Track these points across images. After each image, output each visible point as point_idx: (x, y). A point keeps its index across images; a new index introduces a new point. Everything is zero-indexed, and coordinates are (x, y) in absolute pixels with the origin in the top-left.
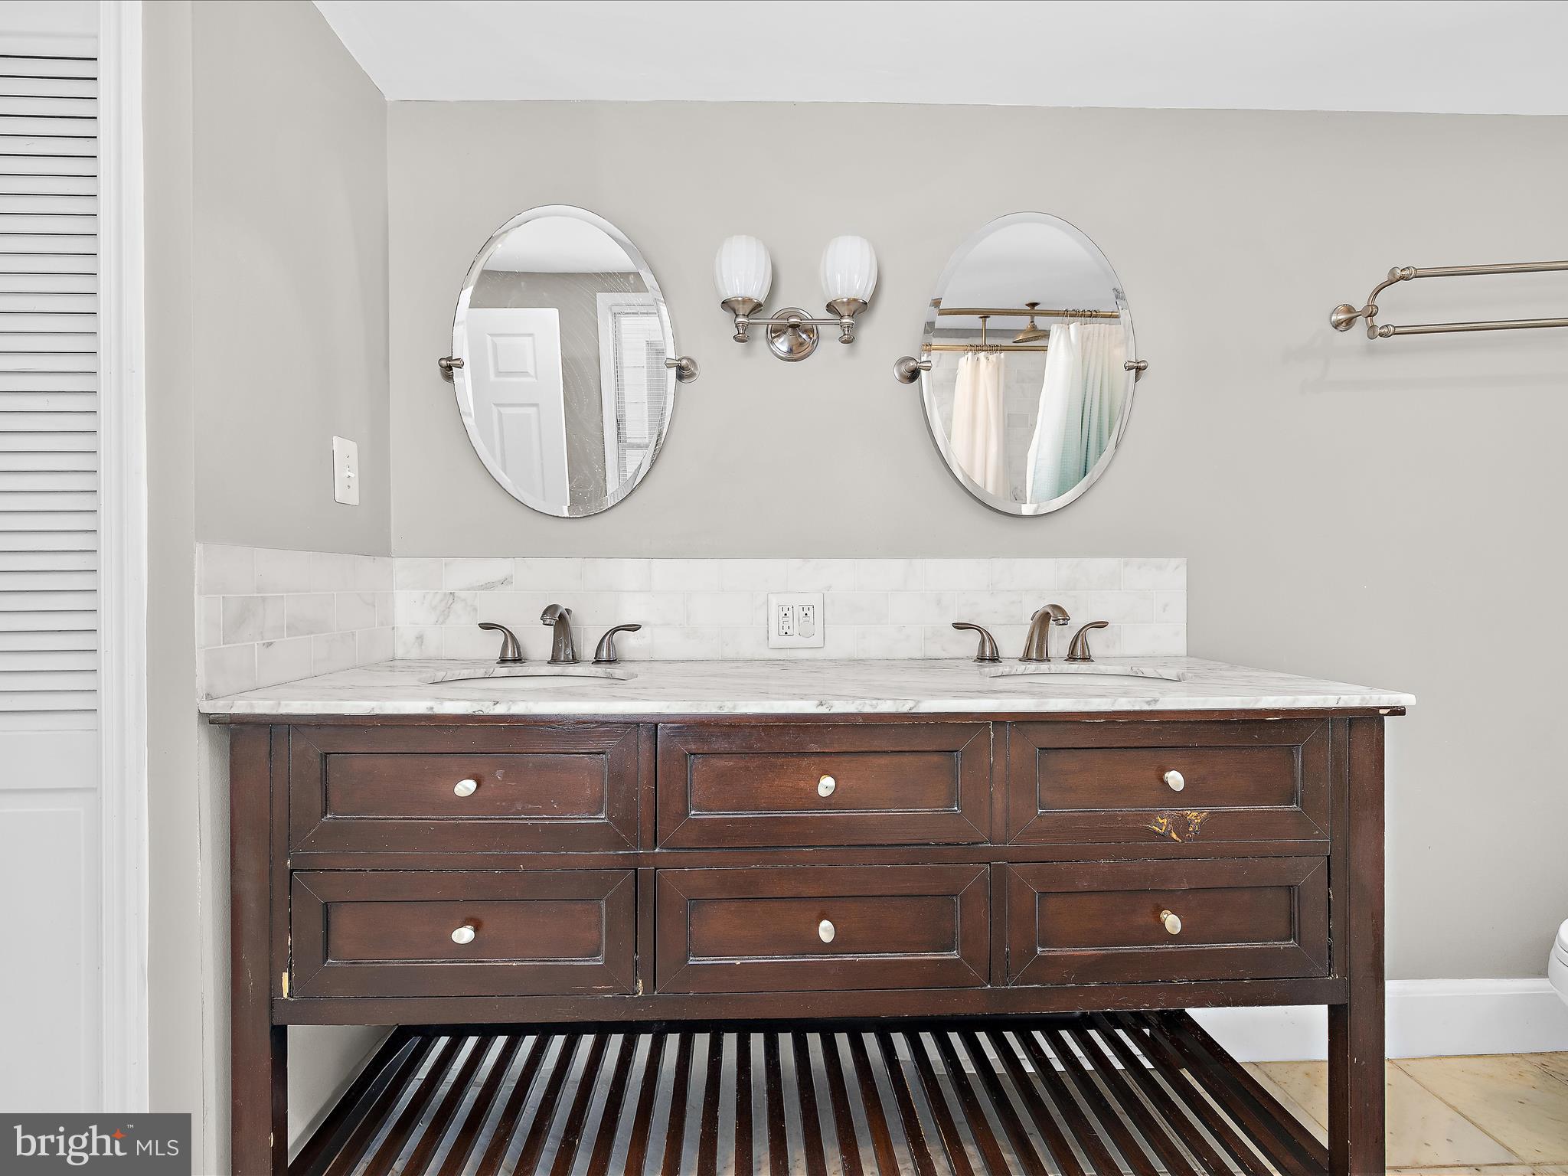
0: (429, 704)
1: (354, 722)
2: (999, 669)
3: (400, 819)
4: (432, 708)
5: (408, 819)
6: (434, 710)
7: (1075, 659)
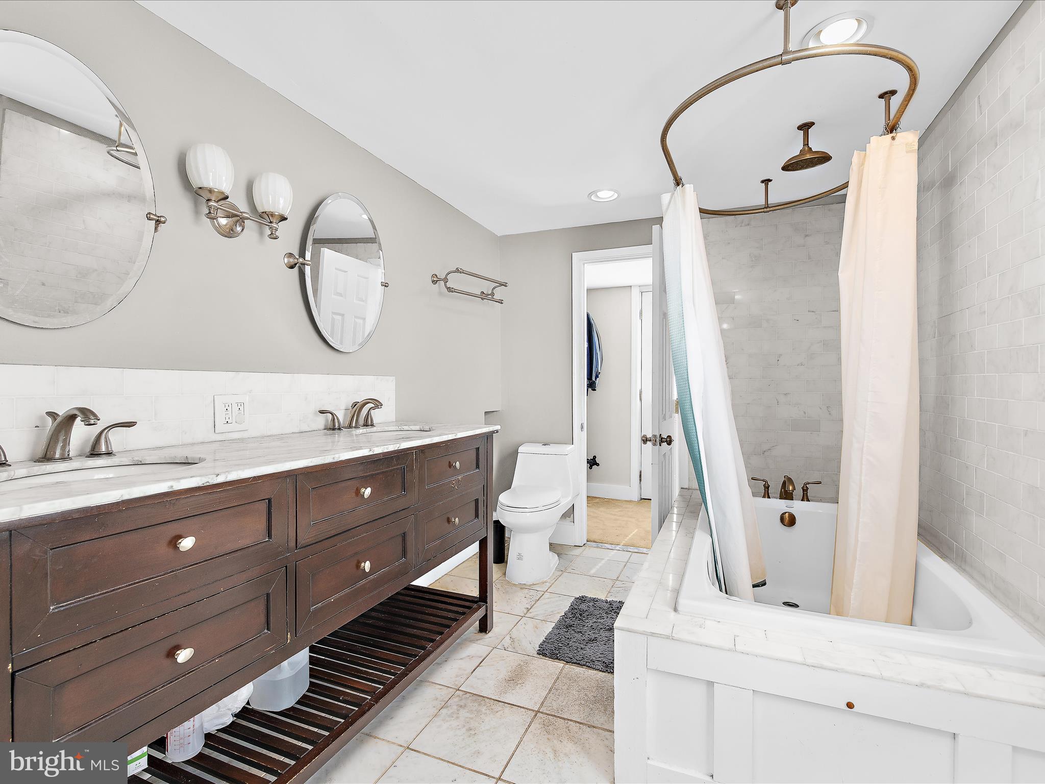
0: (169, 484)
1: (100, 511)
2: (374, 429)
3: (127, 586)
4: (172, 487)
5: (131, 584)
6: (174, 487)
7: (367, 426)
